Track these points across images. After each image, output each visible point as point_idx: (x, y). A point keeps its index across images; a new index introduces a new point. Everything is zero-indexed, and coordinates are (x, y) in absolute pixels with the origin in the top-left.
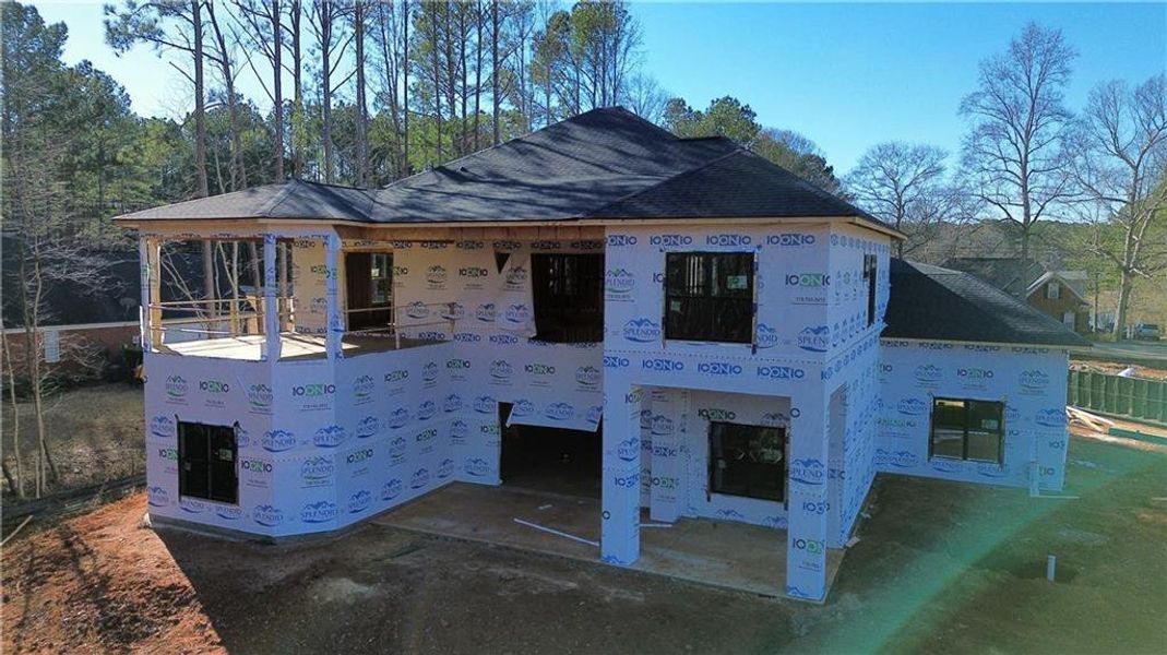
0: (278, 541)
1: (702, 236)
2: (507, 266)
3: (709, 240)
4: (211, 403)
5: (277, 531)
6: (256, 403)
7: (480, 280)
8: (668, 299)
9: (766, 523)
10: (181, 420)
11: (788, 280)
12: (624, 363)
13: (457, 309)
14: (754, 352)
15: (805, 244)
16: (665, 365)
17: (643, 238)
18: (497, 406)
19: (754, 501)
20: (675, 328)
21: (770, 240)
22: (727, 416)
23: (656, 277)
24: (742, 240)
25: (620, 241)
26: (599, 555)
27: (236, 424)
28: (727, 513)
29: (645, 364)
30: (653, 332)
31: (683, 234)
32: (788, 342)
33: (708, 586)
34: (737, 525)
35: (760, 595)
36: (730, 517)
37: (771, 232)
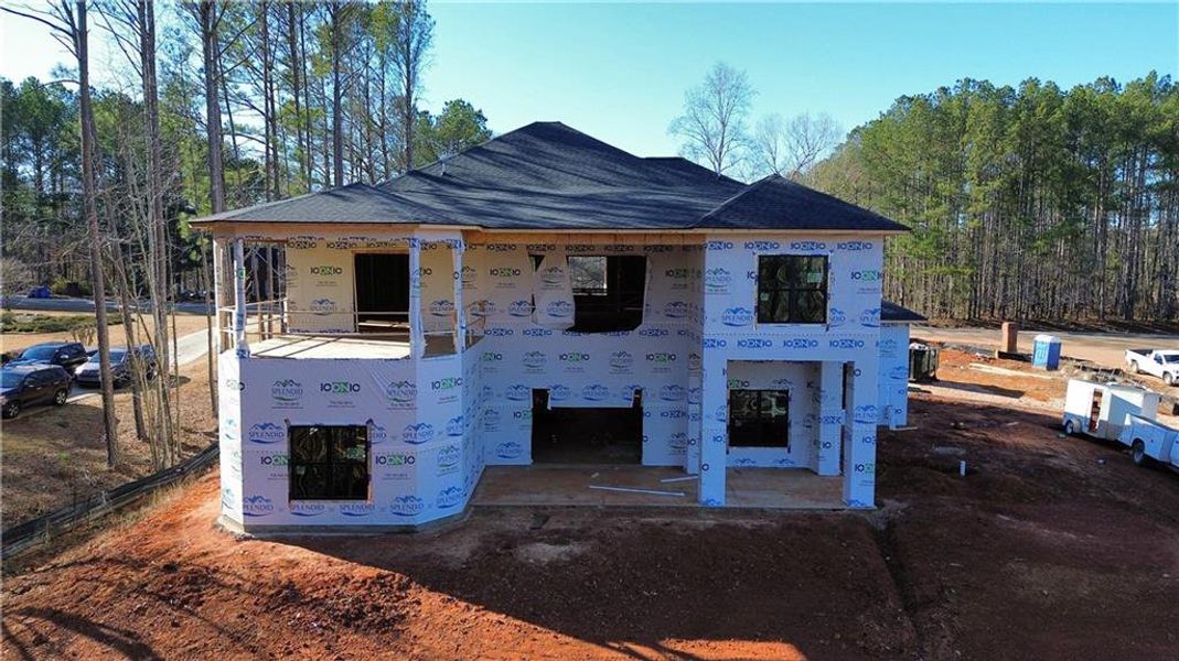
0: (418, 529)
1: (786, 243)
2: (543, 266)
3: (793, 246)
4: (334, 404)
5: (420, 519)
6: (395, 399)
7: (513, 279)
8: (760, 291)
9: (773, 465)
10: (293, 423)
11: (853, 275)
12: (721, 344)
13: (487, 307)
14: (827, 329)
15: (866, 250)
16: (757, 344)
17: (739, 244)
18: (531, 393)
19: (768, 449)
20: (766, 314)
21: (839, 246)
22: (743, 384)
23: (749, 275)
24: (818, 246)
25: (719, 246)
26: (696, 501)
27: (370, 421)
28: (743, 462)
29: (739, 343)
30: (747, 318)
31: (772, 240)
32: (853, 321)
33: (793, 510)
34: (750, 469)
35: (834, 510)
36: (746, 464)
37: (840, 240)
